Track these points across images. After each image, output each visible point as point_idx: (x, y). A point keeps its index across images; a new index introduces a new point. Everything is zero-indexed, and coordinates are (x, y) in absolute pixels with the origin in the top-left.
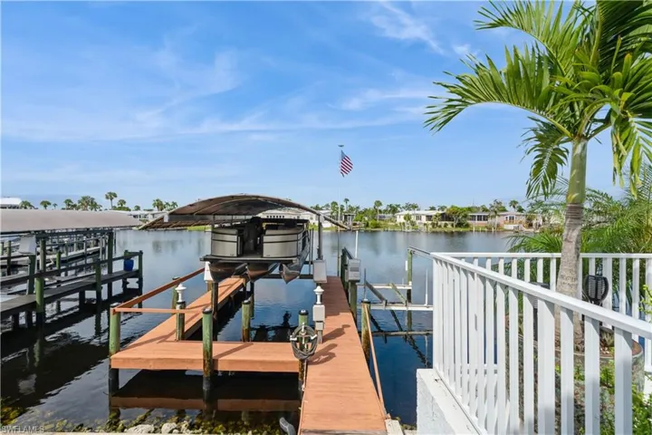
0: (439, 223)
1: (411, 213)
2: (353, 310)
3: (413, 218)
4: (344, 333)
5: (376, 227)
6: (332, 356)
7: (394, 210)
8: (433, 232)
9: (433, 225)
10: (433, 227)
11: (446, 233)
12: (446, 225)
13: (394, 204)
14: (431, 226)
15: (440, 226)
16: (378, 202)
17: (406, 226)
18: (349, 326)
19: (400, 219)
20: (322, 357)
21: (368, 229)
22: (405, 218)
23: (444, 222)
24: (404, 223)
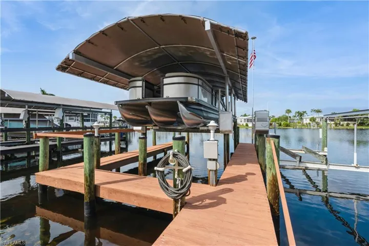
0: (342, 123)
1: (315, 116)
2: (261, 161)
3: (318, 120)
4: (246, 180)
5: (287, 126)
6: (224, 201)
7: (301, 114)
8: (336, 129)
9: (336, 124)
10: (336, 125)
11: (347, 129)
12: (348, 125)
13: (301, 111)
14: (334, 125)
15: (343, 125)
16: (288, 110)
17: (312, 124)
18: (254, 174)
19: (306, 121)
20: (208, 201)
21: (280, 127)
22: (311, 120)
23: (346, 122)
24: (309, 124)
